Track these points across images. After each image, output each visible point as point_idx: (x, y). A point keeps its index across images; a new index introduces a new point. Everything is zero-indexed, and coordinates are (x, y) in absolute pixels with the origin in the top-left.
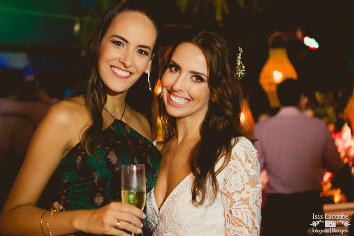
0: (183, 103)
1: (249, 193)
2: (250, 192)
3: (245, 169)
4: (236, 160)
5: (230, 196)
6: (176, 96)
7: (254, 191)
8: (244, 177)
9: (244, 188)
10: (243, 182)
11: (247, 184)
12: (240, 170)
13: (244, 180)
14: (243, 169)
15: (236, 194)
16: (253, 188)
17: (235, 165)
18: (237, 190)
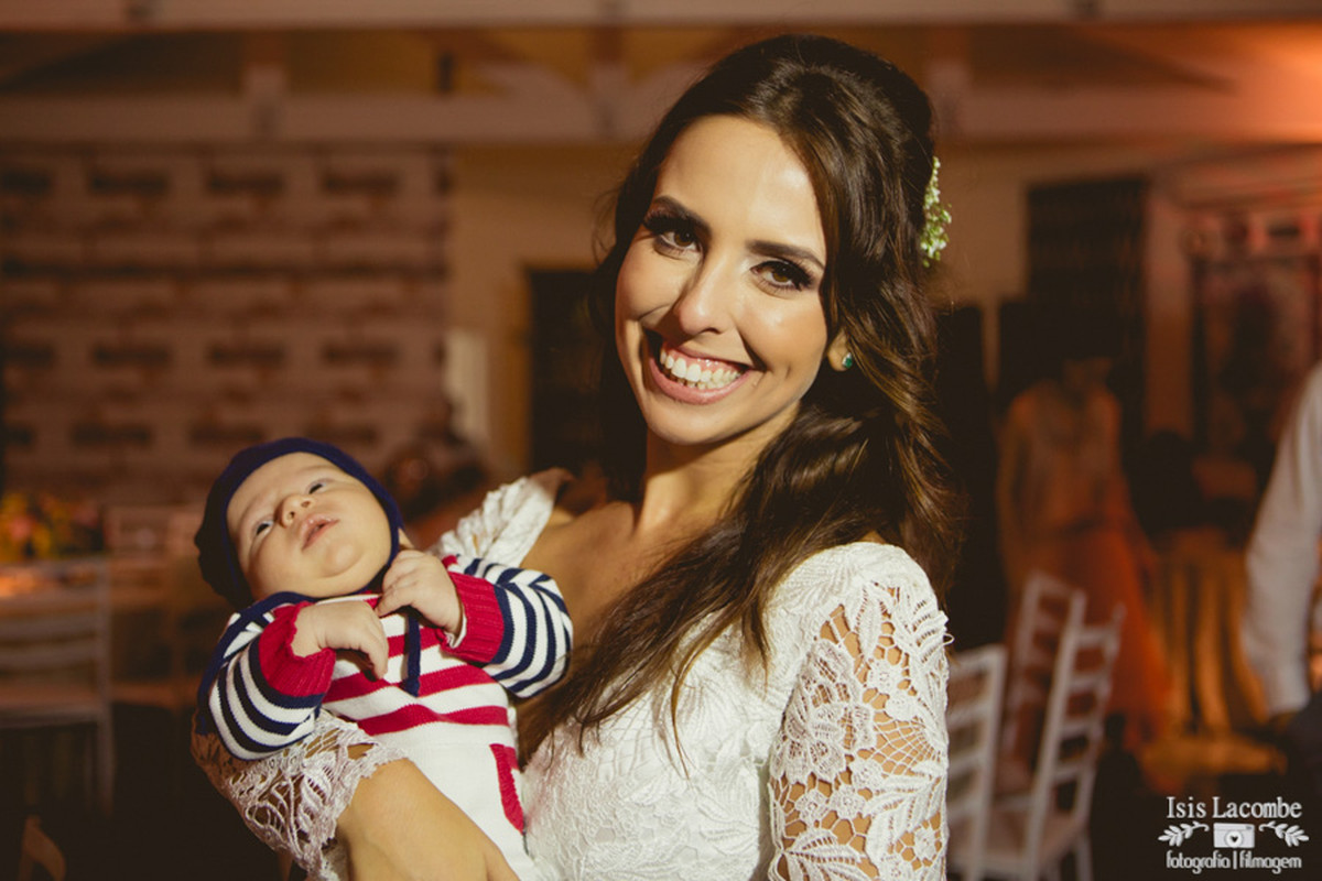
0: (721, 385)
1: (875, 797)
2: (878, 792)
3: (870, 684)
4: (836, 642)
5: (788, 798)
6: (691, 356)
7: (899, 790)
8: (856, 722)
9: (849, 771)
10: (849, 740)
11: (864, 753)
12: (844, 686)
13: (859, 736)
14: (860, 685)
15: (813, 794)
16: (892, 776)
17: (825, 659)
18: (821, 775)
